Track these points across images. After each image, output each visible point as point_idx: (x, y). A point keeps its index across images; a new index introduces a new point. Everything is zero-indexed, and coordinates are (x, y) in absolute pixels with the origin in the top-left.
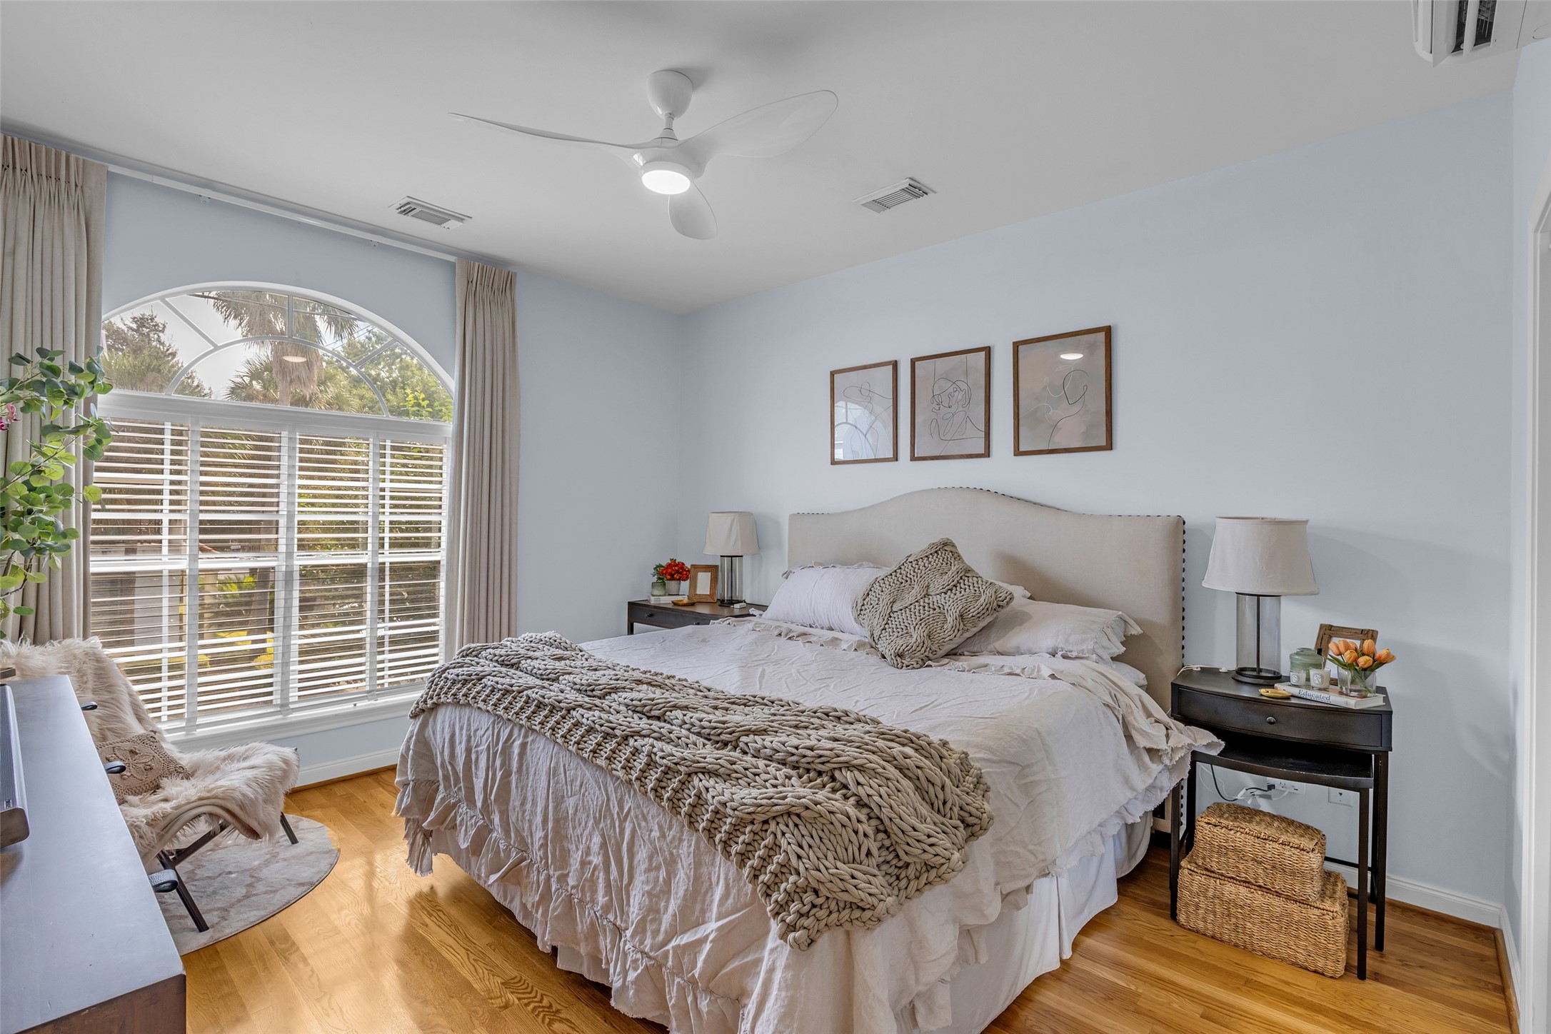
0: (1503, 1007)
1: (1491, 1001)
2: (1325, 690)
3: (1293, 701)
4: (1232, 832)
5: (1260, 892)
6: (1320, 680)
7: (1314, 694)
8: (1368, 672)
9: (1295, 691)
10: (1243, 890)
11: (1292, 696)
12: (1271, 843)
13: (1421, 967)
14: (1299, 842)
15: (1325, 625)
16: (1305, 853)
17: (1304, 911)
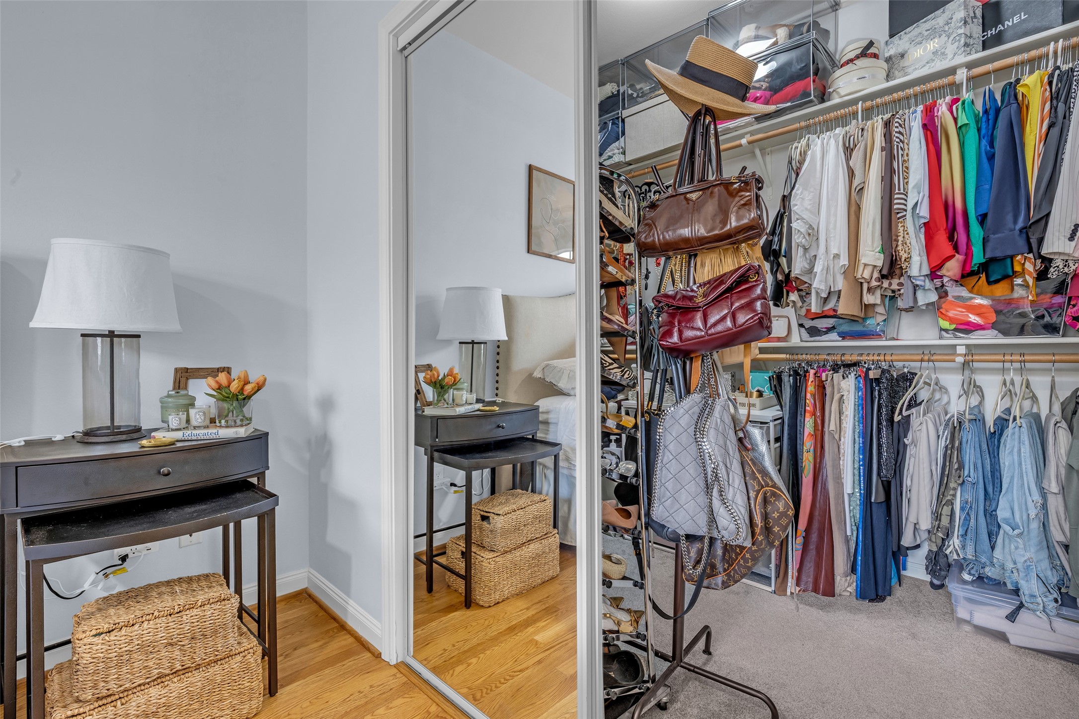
0: (351, 640)
1: (343, 641)
2: (207, 427)
3: (179, 445)
4: (136, 627)
5: (175, 680)
6: (203, 418)
7: (201, 433)
8: (246, 401)
9: (179, 435)
10: (154, 691)
11: (177, 441)
12: (188, 612)
13: (295, 649)
14: (218, 594)
15: (181, 369)
16: (227, 602)
17: (226, 666)
